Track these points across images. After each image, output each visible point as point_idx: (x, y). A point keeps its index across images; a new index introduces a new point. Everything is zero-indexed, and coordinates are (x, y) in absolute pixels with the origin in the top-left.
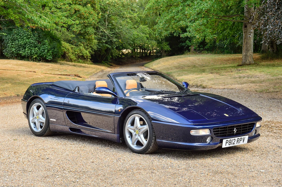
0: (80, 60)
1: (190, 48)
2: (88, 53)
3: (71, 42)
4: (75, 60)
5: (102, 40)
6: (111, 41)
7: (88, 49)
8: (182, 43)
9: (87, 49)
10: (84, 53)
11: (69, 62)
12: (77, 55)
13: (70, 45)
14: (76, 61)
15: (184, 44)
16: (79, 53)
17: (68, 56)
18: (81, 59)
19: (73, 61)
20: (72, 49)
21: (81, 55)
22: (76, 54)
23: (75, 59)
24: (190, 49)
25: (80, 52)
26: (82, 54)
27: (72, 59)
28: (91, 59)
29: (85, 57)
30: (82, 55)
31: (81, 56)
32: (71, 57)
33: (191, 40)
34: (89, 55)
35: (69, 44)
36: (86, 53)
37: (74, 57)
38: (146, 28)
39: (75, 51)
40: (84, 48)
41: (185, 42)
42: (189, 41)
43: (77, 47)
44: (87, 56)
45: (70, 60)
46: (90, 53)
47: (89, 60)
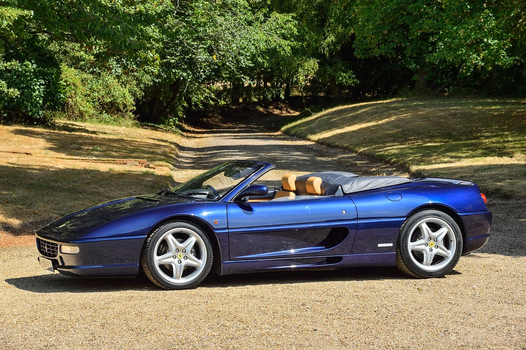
0: (105, 116)
1: (415, 77)
2: (128, 95)
3: (82, 63)
4: (93, 115)
5: (166, 58)
6: (191, 59)
7: (128, 82)
9: (124, 84)
10: (116, 94)
13: (76, 71)
14: (95, 119)
16: (103, 96)
17: (73, 104)
18: (107, 113)
19: (86, 117)
20: (84, 85)
21: (109, 100)
22: (95, 97)
23: (92, 111)
24: (415, 81)
25: (108, 94)
26: (112, 99)
27: (85, 112)
28: (134, 113)
29: (121, 107)
30: (112, 102)
31: (108, 104)
32: (82, 108)
34: (130, 100)
35: (76, 68)
36: (124, 97)
38: (290, 21)
39: (92, 90)
40: (117, 80)
43: (97, 78)
44: (125, 102)
45: (78, 114)
46: (133, 94)
47: (131, 113)
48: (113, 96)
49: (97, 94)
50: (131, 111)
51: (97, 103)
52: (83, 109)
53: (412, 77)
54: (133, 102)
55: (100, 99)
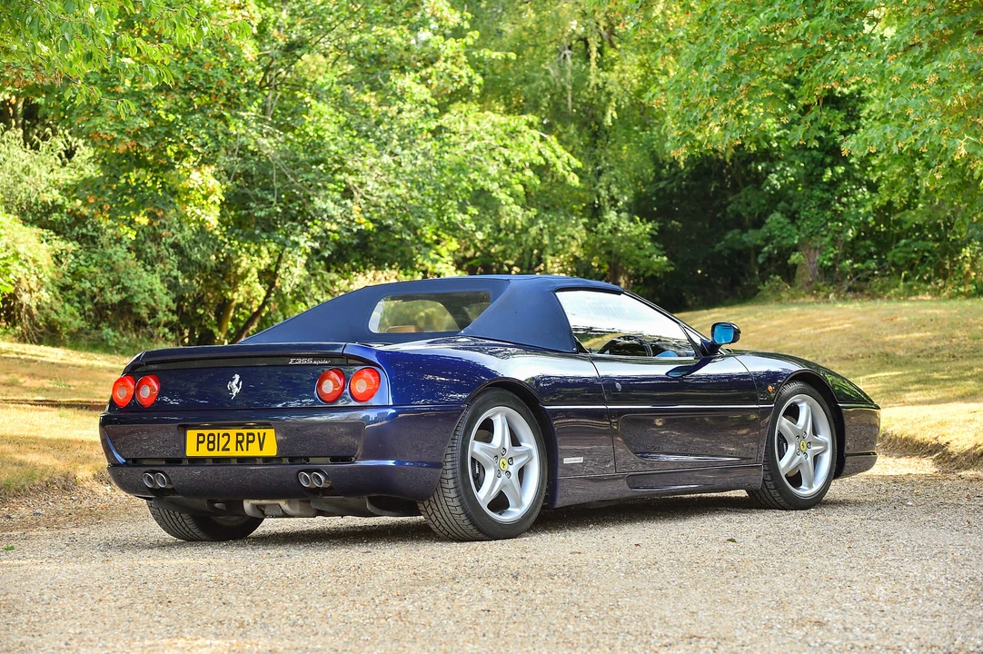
0: (107, 332)
1: (795, 258)
2: (159, 287)
3: (54, 216)
4: (80, 330)
7: (160, 259)
8: (736, 231)
9: (150, 263)
10: (133, 285)
11: (40, 342)
12: (93, 298)
13: (43, 235)
14: (84, 342)
15: (752, 237)
16: (102, 290)
17: (33, 305)
18: (114, 326)
19: (64, 335)
20: (58, 263)
21: (117, 298)
22: (83, 293)
23: (78, 323)
24: (795, 266)
25: (112, 283)
26: (124, 295)
27: (62, 324)
29: (144, 313)
30: (123, 302)
31: (114, 307)
32: (53, 316)
33: (797, 212)
34: (165, 299)
35: (42, 228)
36: (149, 291)
37: (72, 315)
39: (77, 276)
40: (134, 254)
41: (758, 223)
42: (788, 217)
43: (88, 249)
44: (153, 304)
45: (44, 329)
46: (172, 286)
47: (167, 330)
48: (125, 289)
49: (88, 285)
50: (165, 326)
51: (88, 306)
52: (56, 317)
53: (789, 258)
54: (171, 303)
55: (95, 297)
